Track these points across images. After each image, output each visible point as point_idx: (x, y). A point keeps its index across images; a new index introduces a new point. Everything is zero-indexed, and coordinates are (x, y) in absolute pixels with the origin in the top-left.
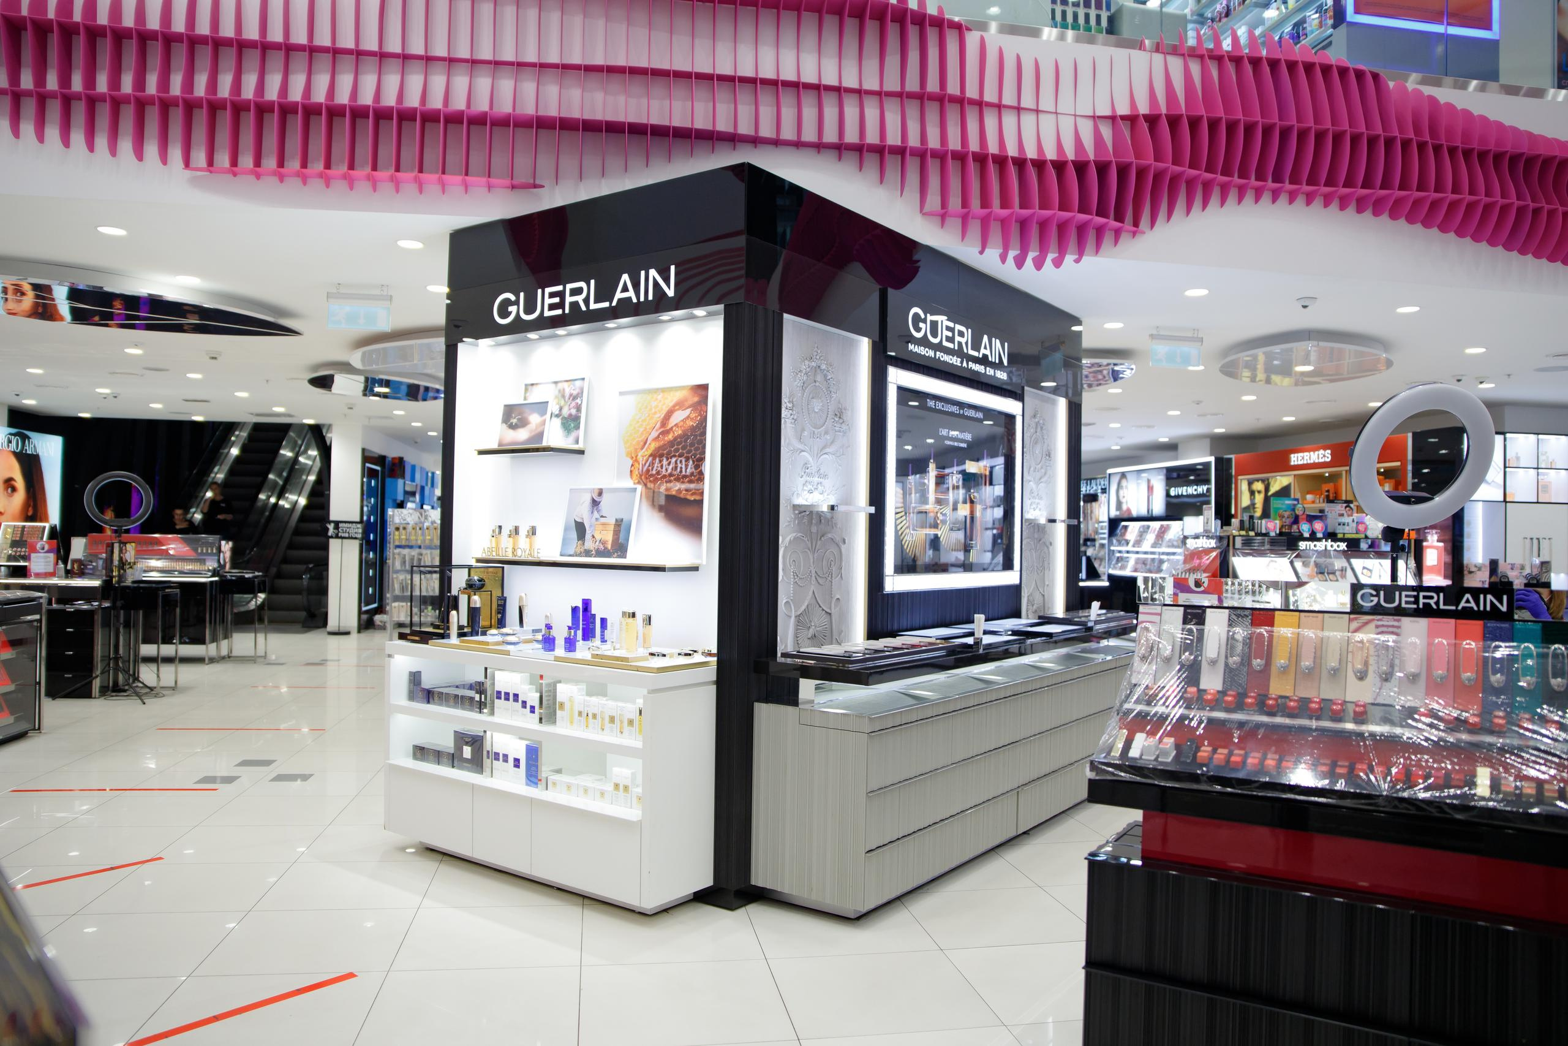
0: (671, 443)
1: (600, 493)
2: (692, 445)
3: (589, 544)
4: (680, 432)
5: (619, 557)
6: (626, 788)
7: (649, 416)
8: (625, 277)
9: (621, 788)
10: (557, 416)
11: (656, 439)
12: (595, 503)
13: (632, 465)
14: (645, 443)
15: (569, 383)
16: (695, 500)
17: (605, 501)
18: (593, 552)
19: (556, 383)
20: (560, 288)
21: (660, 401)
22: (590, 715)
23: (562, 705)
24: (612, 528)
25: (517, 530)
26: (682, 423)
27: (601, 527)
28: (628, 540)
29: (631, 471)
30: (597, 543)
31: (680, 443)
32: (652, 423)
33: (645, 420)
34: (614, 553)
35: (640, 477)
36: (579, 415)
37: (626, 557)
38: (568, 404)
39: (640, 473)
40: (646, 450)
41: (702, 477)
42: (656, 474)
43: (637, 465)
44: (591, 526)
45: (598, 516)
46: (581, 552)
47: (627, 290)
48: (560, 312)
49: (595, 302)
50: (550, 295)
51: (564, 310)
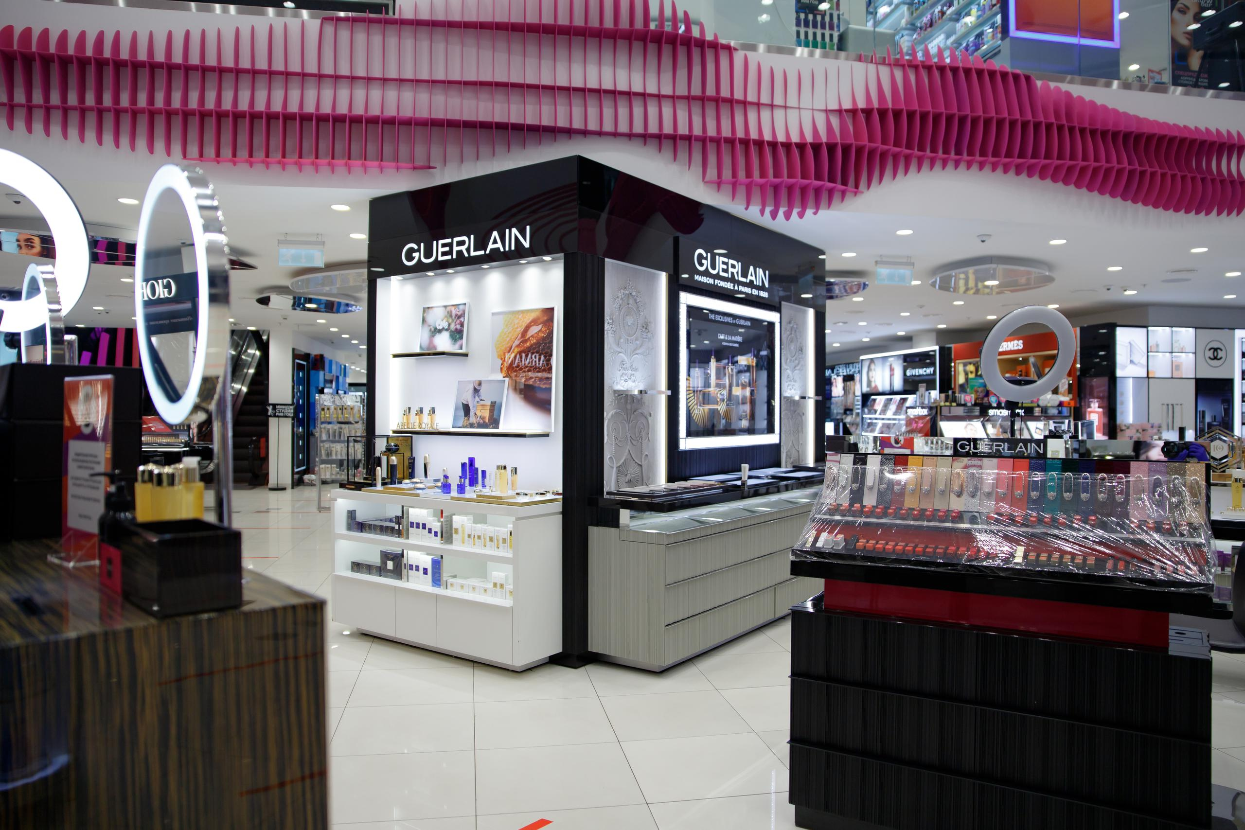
0: (528, 348)
1: (480, 384)
2: (543, 350)
3: (472, 419)
4: (535, 341)
5: (494, 428)
6: (502, 586)
7: (513, 329)
8: (495, 234)
9: (498, 586)
10: (447, 330)
11: (518, 346)
12: (476, 391)
13: (502, 364)
14: (510, 348)
15: (455, 307)
16: (546, 388)
17: (483, 390)
18: (476, 425)
19: (445, 307)
20: (449, 240)
21: (521, 320)
22: (476, 537)
23: (456, 531)
24: (488, 408)
25: (421, 410)
26: (536, 335)
27: (480, 408)
28: (499, 416)
29: (501, 368)
31: (535, 348)
32: (515, 336)
33: (510, 333)
34: (490, 425)
35: (508, 372)
36: (462, 329)
37: (498, 428)
38: (454, 321)
39: (507, 369)
40: (512, 353)
41: (550, 372)
42: (519, 370)
43: (505, 364)
44: (474, 407)
45: (479, 400)
46: (467, 425)
47: (497, 243)
48: (450, 257)
49: (474, 251)
50: (442, 245)
51: (452, 256)
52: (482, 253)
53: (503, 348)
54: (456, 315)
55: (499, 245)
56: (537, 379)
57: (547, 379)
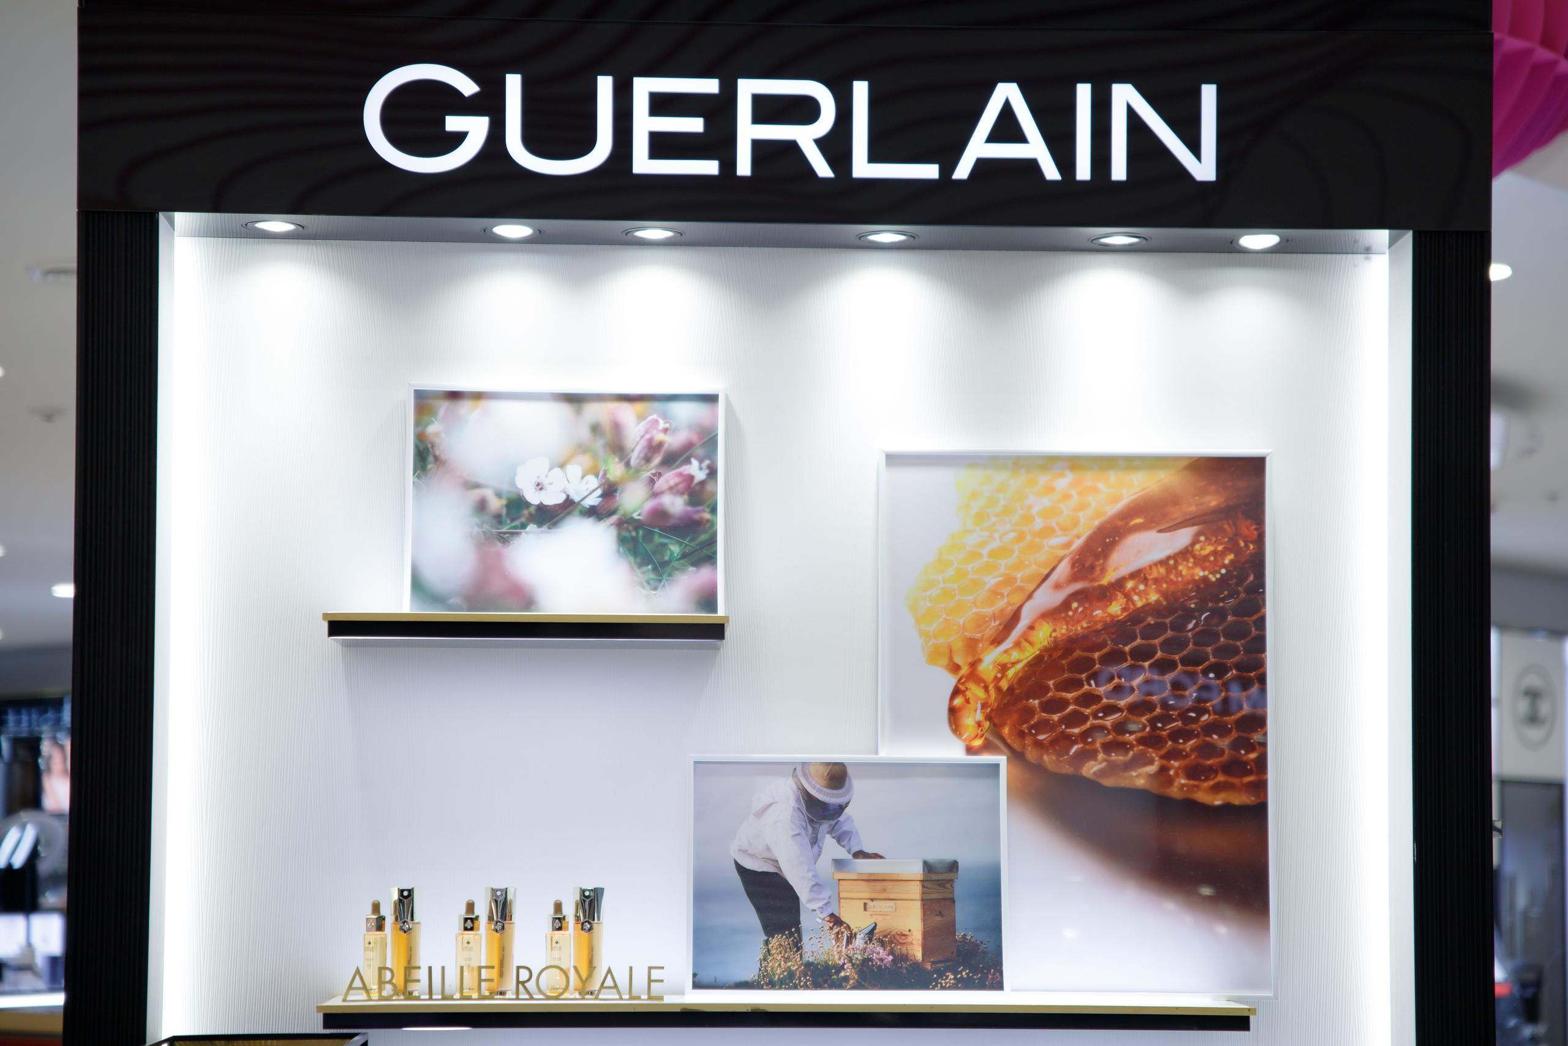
0: (1122, 629)
1: (836, 777)
2: (1206, 636)
4: (1154, 597)
7: (1020, 538)
8: (1007, 92)
10: (593, 513)
11: (1051, 615)
12: (820, 812)
13: (956, 692)
14: (1010, 626)
15: (639, 406)
16: (1227, 807)
18: (849, 972)
19: (575, 400)
20: (710, 86)
21: (1066, 497)
24: (916, 890)
25: (502, 909)
26: (1162, 570)
27: (864, 891)
28: (995, 927)
29: (954, 710)
30: (859, 942)
31: (1160, 628)
32: (1037, 563)
33: (1003, 551)
34: (941, 974)
35: (996, 729)
36: (707, 516)
37: (998, 985)
38: (647, 475)
39: (995, 717)
40: (1017, 645)
41: (1256, 737)
42: (1062, 721)
43: (976, 692)
44: (817, 886)
45: (842, 853)
46: (791, 975)
47: (1019, 137)
48: (710, 167)
49: (875, 156)
50: (661, 105)
51: (729, 163)
52: (929, 171)
53: (964, 618)
54: (653, 448)
55: (1032, 149)
56: (1175, 764)
57: (1235, 767)
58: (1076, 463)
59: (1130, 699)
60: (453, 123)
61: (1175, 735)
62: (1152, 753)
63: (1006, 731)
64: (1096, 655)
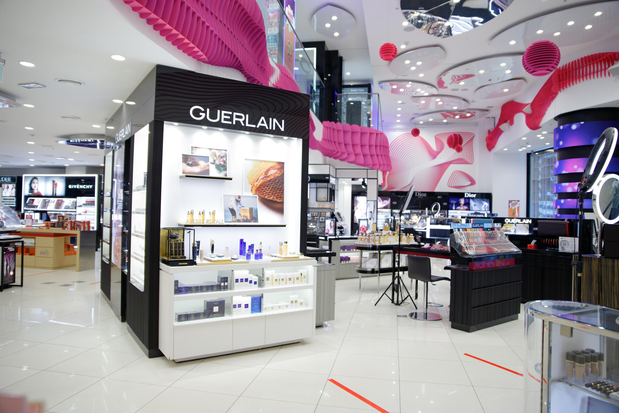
0: (269, 181)
1: (239, 197)
2: (278, 182)
3: (238, 217)
4: (273, 177)
5: (255, 222)
6: (296, 301)
7: (259, 170)
8: (263, 118)
9: (294, 302)
11: (262, 179)
12: (238, 201)
13: (252, 188)
14: (258, 180)
15: (218, 150)
16: (280, 202)
17: (242, 200)
18: (242, 220)
19: (210, 149)
20: (231, 113)
21: (264, 165)
22: (281, 280)
23: (268, 279)
24: (248, 211)
25: (203, 212)
26: (274, 174)
27: (243, 211)
28: (257, 216)
29: (251, 190)
30: (243, 217)
31: (273, 181)
32: (261, 173)
33: (257, 171)
34: (252, 221)
35: (256, 192)
36: (226, 165)
37: (258, 222)
38: (219, 159)
39: (256, 191)
40: (259, 182)
41: (283, 194)
42: (263, 191)
43: (254, 188)
44: (238, 210)
45: (240, 207)
46: (235, 221)
47: (264, 123)
48: (230, 123)
49: (249, 123)
50: (225, 115)
51: (232, 122)
52: (254, 126)
53: (253, 179)
54: (220, 156)
55: (265, 125)
56: (275, 197)
57: (281, 197)
58: (265, 161)
59: (270, 189)
60: (201, 114)
61: (275, 193)
62: (272, 195)
63: (257, 192)
64: (267, 184)
